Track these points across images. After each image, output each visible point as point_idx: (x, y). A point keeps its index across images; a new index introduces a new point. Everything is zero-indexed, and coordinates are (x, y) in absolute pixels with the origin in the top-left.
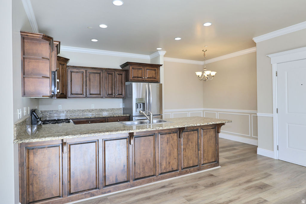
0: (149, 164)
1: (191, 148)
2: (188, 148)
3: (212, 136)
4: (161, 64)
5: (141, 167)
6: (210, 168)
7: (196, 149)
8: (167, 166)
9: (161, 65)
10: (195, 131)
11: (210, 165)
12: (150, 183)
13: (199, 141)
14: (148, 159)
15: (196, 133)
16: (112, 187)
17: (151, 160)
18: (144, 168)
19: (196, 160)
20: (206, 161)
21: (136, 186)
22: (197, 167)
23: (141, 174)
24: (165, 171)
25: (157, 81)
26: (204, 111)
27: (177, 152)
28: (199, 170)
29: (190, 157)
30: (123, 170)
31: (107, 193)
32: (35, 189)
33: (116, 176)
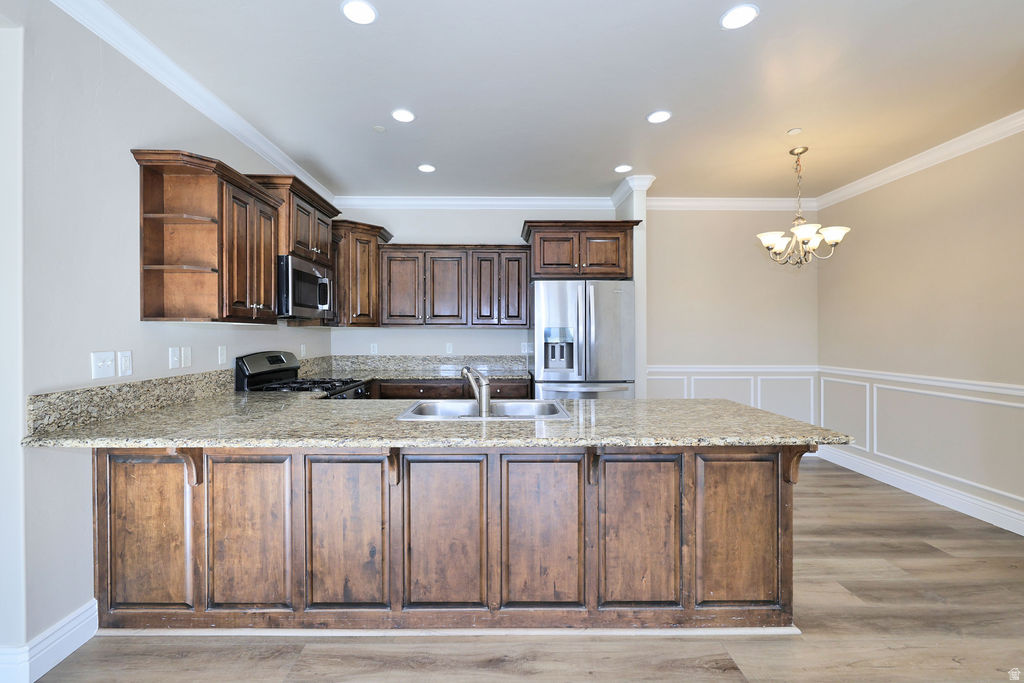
0: (463, 562)
1: (643, 529)
2: (629, 527)
3: (753, 492)
4: (635, 219)
5: (433, 564)
6: (743, 625)
7: (667, 534)
8: (533, 580)
9: (637, 223)
10: (662, 464)
11: (740, 614)
12: (465, 627)
13: (686, 506)
14: (457, 542)
15: (668, 472)
16: (334, 613)
17: (469, 548)
18: (442, 572)
19: (668, 581)
20: (722, 595)
21: (415, 627)
22: (674, 608)
23: (434, 590)
24: (525, 599)
25: (621, 274)
26: (820, 374)
27: (576, 536)
28: (680, 623)
29: (638, 565)
30: (368, 563)
31: (318, 628)
32: (128, 571)
33: (347, 581)
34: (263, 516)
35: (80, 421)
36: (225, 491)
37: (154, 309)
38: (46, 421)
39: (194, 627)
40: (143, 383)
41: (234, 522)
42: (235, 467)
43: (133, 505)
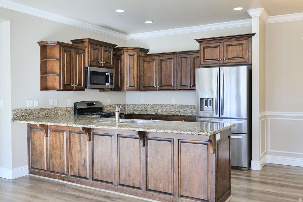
0: (107, 168)
5: (99, 168)
8: (126, 178)
10: (167, 142)
14: (105, 162)
15: (168, 145)
16: (76, 179)
17: (109, 164)
18: (102, 171)
22: (170, 196)
23: (100, 176)
24: (124, 184)
25: (245, 62)
29: (158, 178)
30: (84, 165)
31: (72, 182)
32: (34, 159)
33: (79, 169)
34: (60, 148)
35: (24, 117)
36: (52, 139)
37: (44, 87)
38: (16, 116)
39: (46, 177)
40: (41, 109)
41: (54, 149)
42: (54, 132)
43: (35, 141)
